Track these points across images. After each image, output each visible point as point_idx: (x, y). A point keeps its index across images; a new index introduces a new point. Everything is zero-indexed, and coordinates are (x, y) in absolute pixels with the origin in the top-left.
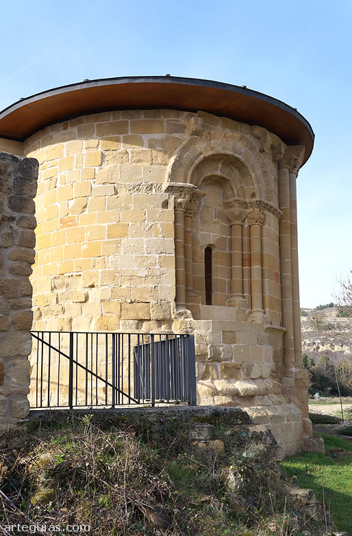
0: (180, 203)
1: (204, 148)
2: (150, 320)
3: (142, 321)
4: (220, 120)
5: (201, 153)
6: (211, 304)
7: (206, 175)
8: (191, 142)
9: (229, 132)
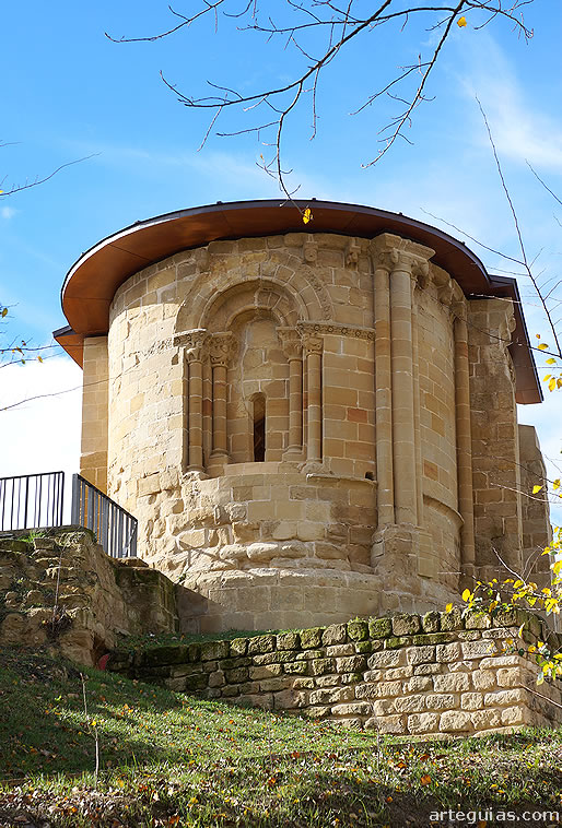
0: (191, 354)
1: (217, 283)
2: (160, 492)
3: (155, 494)
4: (236, 244)
5: (215, 290)
6: (263, 460)
7: (237, 312)
8: (199, 282)
9: (249, 255)
